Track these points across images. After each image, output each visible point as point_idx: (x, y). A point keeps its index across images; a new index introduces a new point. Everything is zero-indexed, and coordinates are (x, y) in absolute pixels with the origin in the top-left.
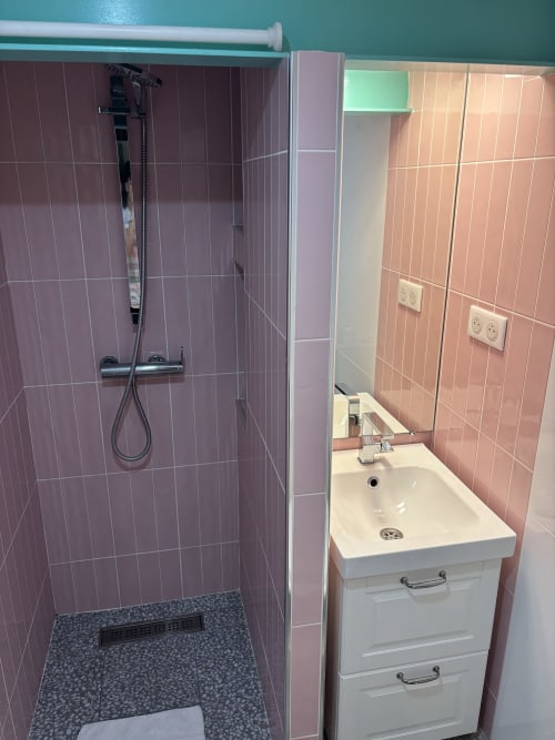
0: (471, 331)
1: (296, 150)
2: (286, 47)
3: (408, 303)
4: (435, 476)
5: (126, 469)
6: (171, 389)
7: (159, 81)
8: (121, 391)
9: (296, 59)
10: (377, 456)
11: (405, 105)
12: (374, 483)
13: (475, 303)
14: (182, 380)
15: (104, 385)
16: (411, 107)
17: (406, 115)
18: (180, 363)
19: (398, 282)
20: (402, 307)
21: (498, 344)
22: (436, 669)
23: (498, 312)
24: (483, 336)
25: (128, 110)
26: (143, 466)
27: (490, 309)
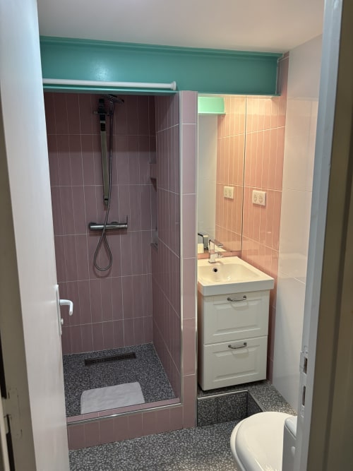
0: (253, 202)
1: (182, 124)
2: (177, 89)
3: (228, 196)
4: (242, 266)
5: (98, 277)
6: (121, 237)
7: (123, 101)
8: (98, 238)
9: (182, 94)
10: (217, 260)
11: (223, 111)
12: (216, 270)
13: (254, 189)
14: (126, 233)
15: (90, 235)
16: (225, 112)
17: (224, 115)
18: (126, 224)
19: (223, 188)
20: (226, 198)
21: (263, 204)
22: (245, 344)
23: (263, 190)
24: (258, 202)
25: (106, 113)
26: (107, 276)
27: (260, 190)
